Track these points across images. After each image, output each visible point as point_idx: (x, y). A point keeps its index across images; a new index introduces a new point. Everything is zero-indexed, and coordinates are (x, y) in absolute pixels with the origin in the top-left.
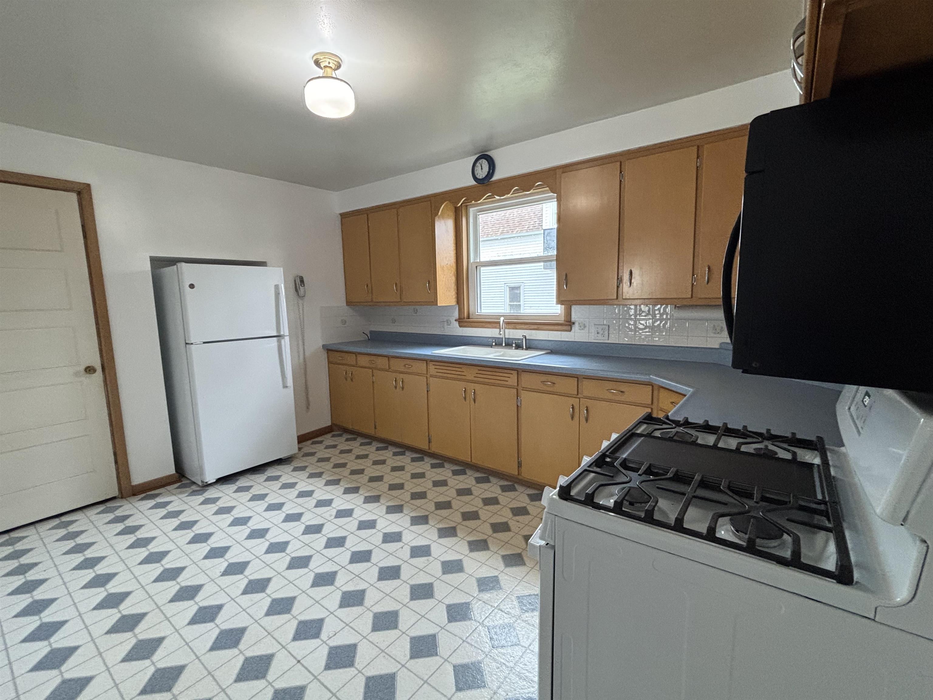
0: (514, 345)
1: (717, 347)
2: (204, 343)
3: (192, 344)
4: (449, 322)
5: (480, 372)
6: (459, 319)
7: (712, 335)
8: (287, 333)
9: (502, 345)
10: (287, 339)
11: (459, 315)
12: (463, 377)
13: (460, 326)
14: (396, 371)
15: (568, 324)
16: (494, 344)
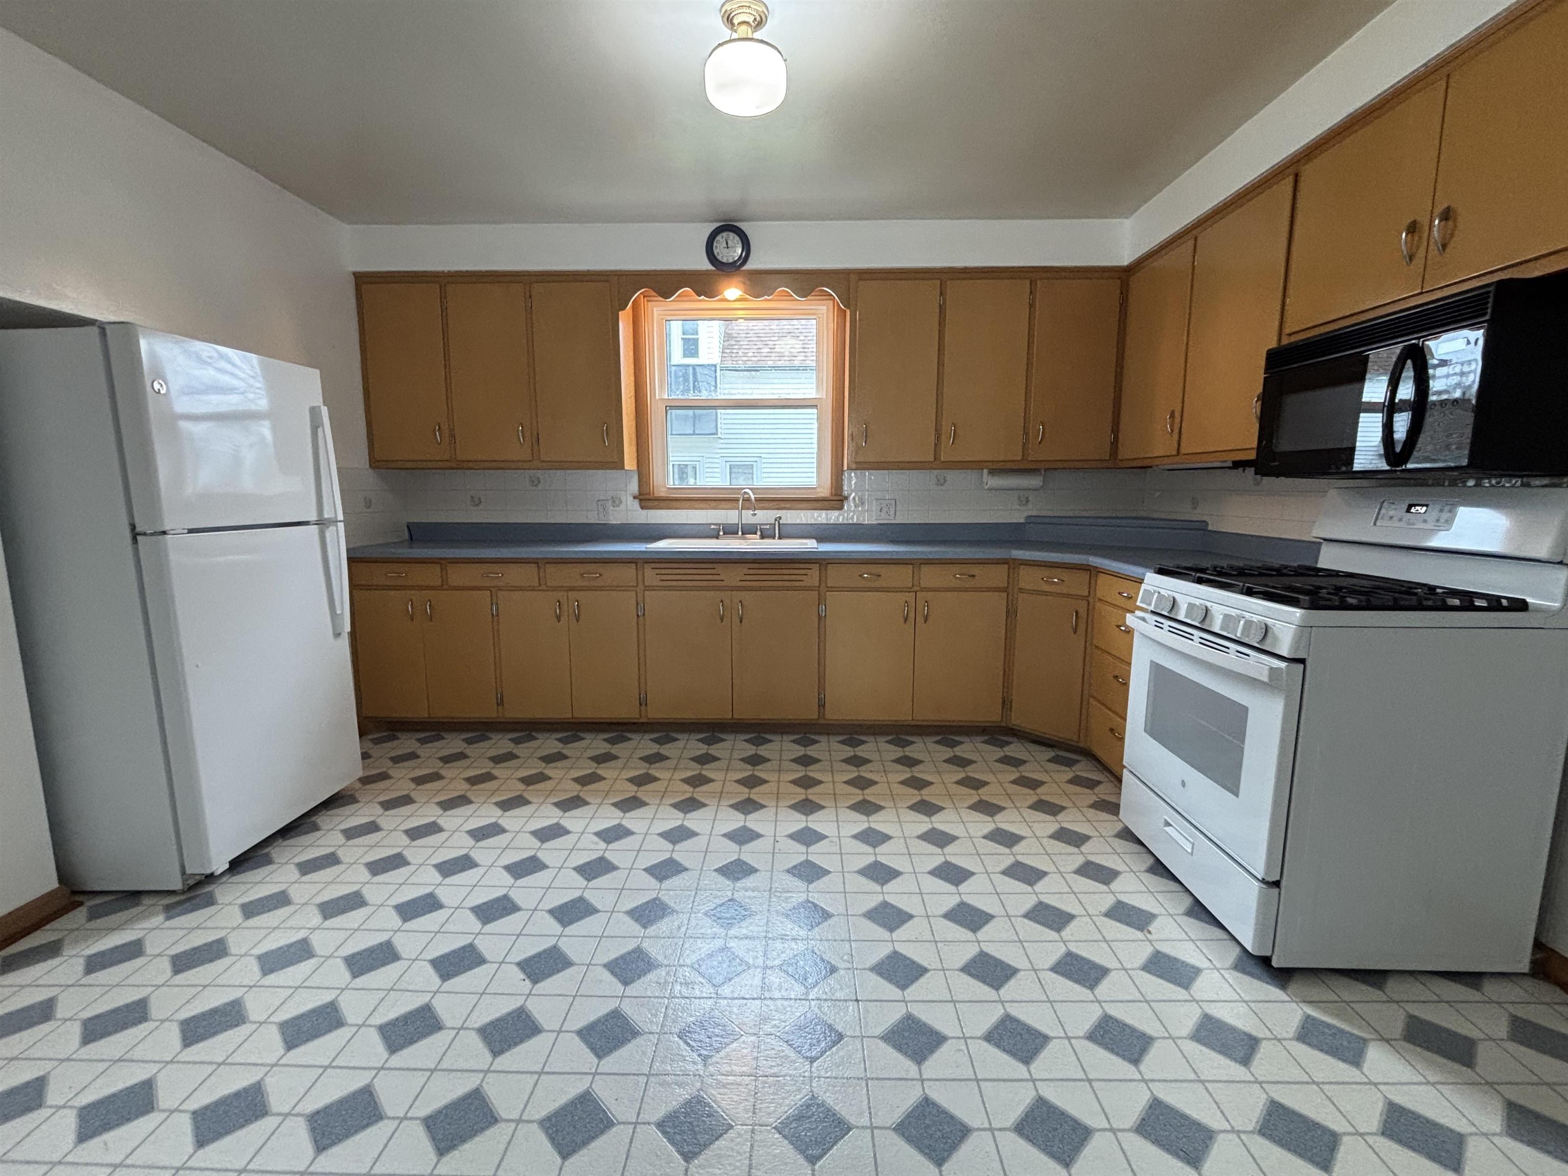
0: (759, 533)
1: (1022, 521)
2: (191, 531)
3: (164, 533)
4: (617, 502)
5: (751, 572)
6: (640, 494)
7: (1018, 507)
8: (341, 517)
9: (737, 533)
10: (341, 526)
11: (640, 486)
12: (722, 584)
13: (642, 508)
14: (555, 589)
15: (837, 500)
16: (721, 533)
